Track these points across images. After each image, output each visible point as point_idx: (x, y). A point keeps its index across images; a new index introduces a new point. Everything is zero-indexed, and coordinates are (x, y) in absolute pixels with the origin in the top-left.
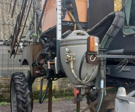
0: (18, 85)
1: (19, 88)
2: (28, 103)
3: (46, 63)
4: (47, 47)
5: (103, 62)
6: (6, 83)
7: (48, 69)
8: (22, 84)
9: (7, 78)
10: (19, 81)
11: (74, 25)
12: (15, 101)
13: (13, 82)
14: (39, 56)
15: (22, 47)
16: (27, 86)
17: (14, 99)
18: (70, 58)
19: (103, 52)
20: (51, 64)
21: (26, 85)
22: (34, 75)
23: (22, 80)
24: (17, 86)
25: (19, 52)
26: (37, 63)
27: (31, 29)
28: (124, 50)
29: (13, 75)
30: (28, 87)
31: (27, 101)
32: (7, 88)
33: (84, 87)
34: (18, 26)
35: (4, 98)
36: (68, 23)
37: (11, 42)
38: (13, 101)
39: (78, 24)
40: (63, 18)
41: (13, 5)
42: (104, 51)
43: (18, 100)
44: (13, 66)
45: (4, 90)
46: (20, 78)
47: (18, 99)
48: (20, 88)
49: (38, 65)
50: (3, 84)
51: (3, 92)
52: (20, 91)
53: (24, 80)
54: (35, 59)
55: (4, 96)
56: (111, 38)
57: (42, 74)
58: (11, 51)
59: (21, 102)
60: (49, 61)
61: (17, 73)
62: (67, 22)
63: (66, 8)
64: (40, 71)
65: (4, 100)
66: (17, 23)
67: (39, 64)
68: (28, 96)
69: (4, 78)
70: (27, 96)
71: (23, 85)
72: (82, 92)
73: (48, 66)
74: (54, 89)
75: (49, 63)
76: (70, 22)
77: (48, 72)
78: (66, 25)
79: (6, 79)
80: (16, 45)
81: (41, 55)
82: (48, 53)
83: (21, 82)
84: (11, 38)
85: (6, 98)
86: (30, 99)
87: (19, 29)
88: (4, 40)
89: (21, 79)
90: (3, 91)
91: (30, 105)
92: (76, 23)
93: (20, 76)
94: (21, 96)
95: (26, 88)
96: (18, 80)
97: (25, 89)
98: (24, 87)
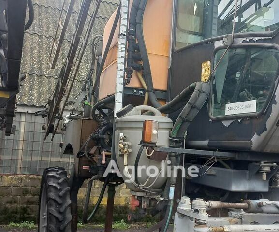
0: (52, 189)
1: (52, 195)
2: (66, 223)
3: (100, 154)
4: (103, 126)
5: (175, 158)
6: (36, 187)
7: (101, 164)
8: (59, 187)
9: (38, 177)
10: (54, 183)
11: (144, 94)
12: (45, 219)
13: (44, 184)
14: (90, 140)
15: (67, 121)
16: (67, 191)
17: (44, 215)
18: (124, 149)
19: (174, 143)
20: (106, 156)
21: (65, 189)
22: (80, 173)
23: (60, 181)
24: (50, 192)
25: (62, 130)
26: (86, 153)
27: (87, 90)
28: (209, 142)
29: (47, 171)
30: (68, 193)
31: (65, 219)
32: (35, 195)
33: (146, 196)
34: (61, 85)
35: (29, 214)
36: (135, 91)
37: (48, 110)
38: (43, 218)
39: (152, 94)
40: (126, 82)
41: (56, 48)
42: (176, 142)
43: (50, 215)
44: (51, 154)
45: (31, 200)
46: (58, 176)
47: (50, 213)
48: (55, 195)
49: (87, 156)
50: (30, 188)
51: (29, 203)
52: (54, 200)
53: (64, 182)
54: (84, 145)
55: (29, 210)
56: (187, 123)
57: (94, 172)
58: (47, 126)
59: (54, 220)
60: (105, 150)
61: (53, 167)
62: (132, 89)
63: (132, 68)
64: (90, 167)
65: (29, 217)
66: (60, 80)
67: (89, 155)
68: (69, 210)
69: (32, 176)
70: (65, 210)
71: (60, 190)
72: (144, 203)
73: (101, 159)
74: (125, 205)
75: (103, 153)
76: (138, 89)
77: (101, 169)
78: (131, 93)
79: (35, 179)
80: (57, 118)
81: (93, 138)
82: (104, 136)
83: (58, 184)
84: (49, 103)
85: (33, 215)
86: (71, 215)
87: (63, 91)
88: (38, 106)
89: (59, 179)
90: (28, 201)
91: (69, 227)
92: (148, 91)
93: (57, 174)
94: (56, 210)
95: (65, 194)
96: (52, 179)
97: (63, 197)
98: (61, 194)
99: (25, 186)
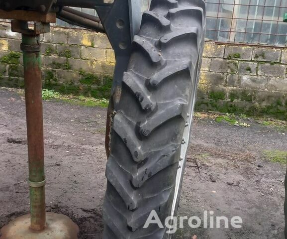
6: (61, 44)
45: (57, 62)
51: (55, 66)
69: (57, 29)
79: (61, 33)
85: (61, 82)
90: (54, 63)
99: (49, 41)
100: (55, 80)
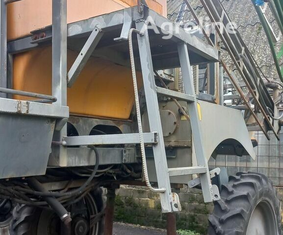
50: (196, 195)
51: (196, 211)
55: (197, 219)
85: (201, 225)
100: (197, 223)
